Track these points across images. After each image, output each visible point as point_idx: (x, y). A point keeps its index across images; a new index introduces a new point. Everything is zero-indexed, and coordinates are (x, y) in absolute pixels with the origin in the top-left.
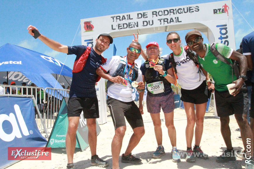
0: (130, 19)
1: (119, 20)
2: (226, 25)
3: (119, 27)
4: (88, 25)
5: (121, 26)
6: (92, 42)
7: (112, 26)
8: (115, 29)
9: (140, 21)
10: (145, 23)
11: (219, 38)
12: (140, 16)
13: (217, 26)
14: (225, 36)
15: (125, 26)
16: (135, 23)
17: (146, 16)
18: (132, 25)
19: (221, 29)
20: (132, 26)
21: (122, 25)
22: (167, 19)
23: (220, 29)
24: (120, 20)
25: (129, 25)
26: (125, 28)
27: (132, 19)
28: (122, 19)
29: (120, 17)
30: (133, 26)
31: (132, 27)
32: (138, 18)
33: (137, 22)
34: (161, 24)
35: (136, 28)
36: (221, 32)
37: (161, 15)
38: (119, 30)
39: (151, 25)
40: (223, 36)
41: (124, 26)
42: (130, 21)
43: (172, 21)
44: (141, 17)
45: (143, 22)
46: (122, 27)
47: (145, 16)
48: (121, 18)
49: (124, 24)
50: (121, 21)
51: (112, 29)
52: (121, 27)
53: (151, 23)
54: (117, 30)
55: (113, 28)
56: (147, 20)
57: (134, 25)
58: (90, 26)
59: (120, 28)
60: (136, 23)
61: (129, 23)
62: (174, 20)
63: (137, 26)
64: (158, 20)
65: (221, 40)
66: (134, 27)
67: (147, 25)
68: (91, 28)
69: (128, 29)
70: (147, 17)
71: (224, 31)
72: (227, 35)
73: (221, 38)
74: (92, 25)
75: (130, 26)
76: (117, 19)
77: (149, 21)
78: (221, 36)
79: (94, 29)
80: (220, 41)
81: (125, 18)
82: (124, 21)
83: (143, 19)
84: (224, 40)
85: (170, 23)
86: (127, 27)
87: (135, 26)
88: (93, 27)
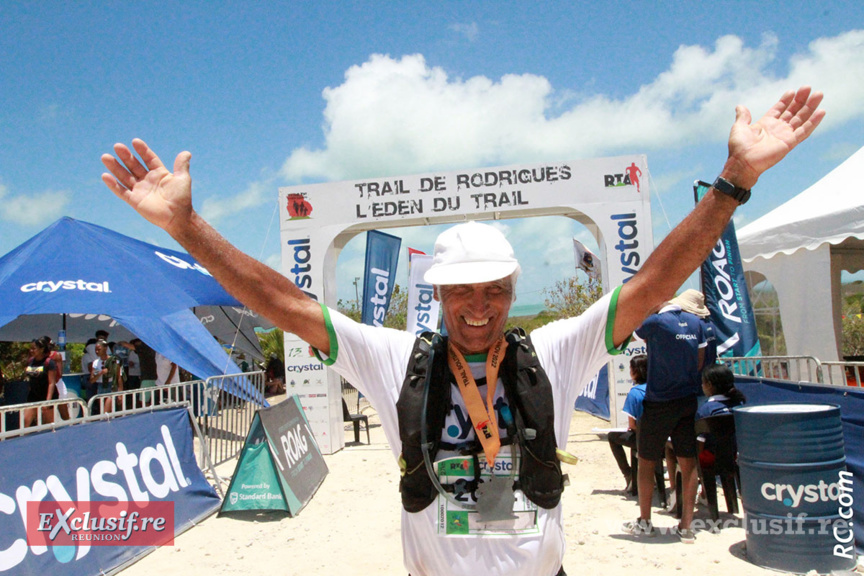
0: (402, 191)
1: (375, 193)
2: (633, 216)
3: (375, 210)
4: (299, 202)
5: (381, 209)
6: (308, 247)
7: (358, 207)
8: (365, 216)
9: (428, 198)
10: (440, 204)
11: (617, 247)
12: (427, 185)
13: (614, 217)
14: (631, 242)
15: (391, 209)
16: (415, 203)
17: (443, 186)
18: (407, 207)
19: (622, 225)
20: (406, 210)
21: (383, 207)
22: (494, 196)
23: (620, 224)
24: (378, 194)
25: (401, 208)
26: (390, 214)
27: (408, 192)
28: (384, 191)
29: (377, 185)
30: (409, 209)
31: (408, 213)
32: (423, 191)
33: (421, 201)
34: (478, 207)
35: (417, 215)
36: (621, 233)
37: (478, 186)
38: (374, 219)
39: (455, 209)
40: (626, 242)
41: (386, 210)
42: (402, 197)
43: (504, 200)
44: (431, 189)
45: (436, 200)
46: (383, 212)
47: (440, 186)
48: (380, 190)
49: (386, 205)
50: (381, 196)
51: (359, 215)
52: (380, 212)
53: (454, 204)
54: (370, 218)
55: (361, 214)
56: (444, 195)
57: (412, 208)
58: (302, 205)
59: (378, 213)
60: (418, 202)
61: (401, 202)
62: (511, 198)
63: (420, 210)
64: (472, 196)
65: (622, 250)
66: (413, 212)
67: (444, 208)
68: (306, 210)
69: (397, 216)
70: (444, 189)
71: (628, 230)
72: (635, 239)
73: (621, 247)
74: (308, 203)
75: (403, 210)
76: (370, 190)
77: (449, 199)
78: (621, 242)
79: (312, 214)
80: (619, 253)
81: (390, 190)
82: (388, 197)
83: (434, 194)
84: (628, 252)
85: (500, 205)
86: (394, 213)
87: (415, 210)
88: (311, 209)
